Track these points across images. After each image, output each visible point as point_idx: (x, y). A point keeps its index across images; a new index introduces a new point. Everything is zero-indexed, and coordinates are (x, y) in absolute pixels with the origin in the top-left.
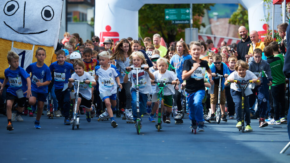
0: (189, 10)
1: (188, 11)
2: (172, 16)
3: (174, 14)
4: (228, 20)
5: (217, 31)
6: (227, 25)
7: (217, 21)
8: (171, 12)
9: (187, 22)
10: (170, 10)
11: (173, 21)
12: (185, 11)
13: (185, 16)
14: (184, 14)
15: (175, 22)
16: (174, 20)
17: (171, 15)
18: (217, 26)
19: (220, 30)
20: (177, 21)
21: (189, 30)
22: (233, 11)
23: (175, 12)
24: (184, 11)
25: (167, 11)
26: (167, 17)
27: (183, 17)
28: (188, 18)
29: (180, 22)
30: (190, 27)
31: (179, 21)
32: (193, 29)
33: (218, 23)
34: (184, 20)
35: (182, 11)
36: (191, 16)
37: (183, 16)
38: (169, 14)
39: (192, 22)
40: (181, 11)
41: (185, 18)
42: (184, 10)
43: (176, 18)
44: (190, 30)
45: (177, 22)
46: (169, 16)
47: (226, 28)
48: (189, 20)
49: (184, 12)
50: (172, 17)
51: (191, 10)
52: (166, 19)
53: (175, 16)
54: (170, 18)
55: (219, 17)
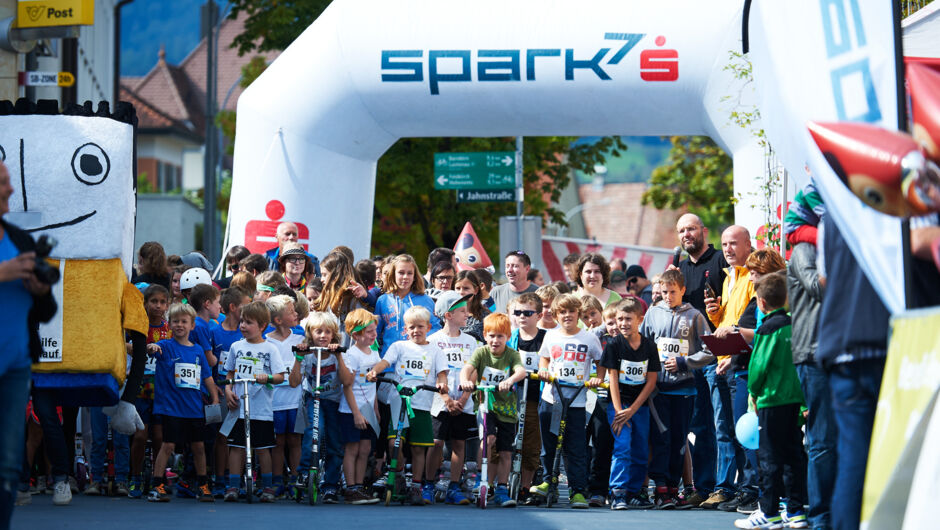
0: (513, 158)
1: (508, 161)
2: (459, 177)
3: (464, 171)
4: (639, 190)
5: (603, 227)
6: (636, 207)
7: (604, 194)
8: (452, 162)
9: (505, 196)
10: (451, 158)
11: (460, 192)
12: (499, 161)
13: (498, 177)
14: (495, 170)
15: (466, 196)
16: (465, 191)
17: (456, 171)
18: (603, 208)
19: (613, 222)
20: (473, 192)
21: (512, 220)
22: (655, 160)
23: (467, 165)
24: (496, 161)
25: (440, 161)
26: (441, 180)
27: (492, 180)
28: (508, 183)
29: (483, 196)
30: (514, 213)
31: (481, 192)
32: (524, 220)
33: (606, 200)
34: (498, 191)
35: (491, 159)
36: (519, 178)
37: (492, 175)
38: (446, 172)
39: (521, 195)
40: (486, 161)
41: (498, 183)
42: (498, 158)
43: (470, 183)
44: (517, 220)
45: (471, 197)
46: (446, 177)
47: (631, 216)
48: (512, 191)
49: (498, 164)
50: (459, 181)
51: (518, 159)
52: (438, 184)
53: (468, 176)
54: (451, 183)
55: (609, 181)
